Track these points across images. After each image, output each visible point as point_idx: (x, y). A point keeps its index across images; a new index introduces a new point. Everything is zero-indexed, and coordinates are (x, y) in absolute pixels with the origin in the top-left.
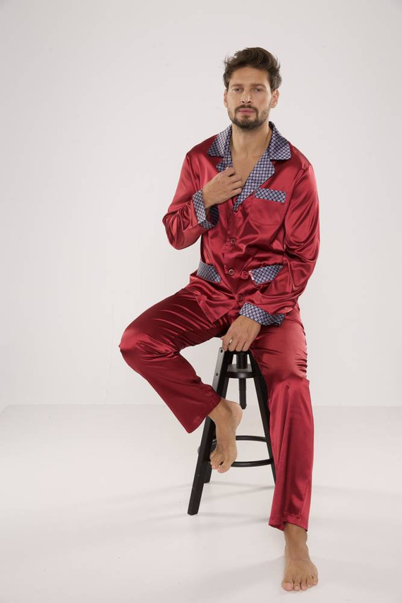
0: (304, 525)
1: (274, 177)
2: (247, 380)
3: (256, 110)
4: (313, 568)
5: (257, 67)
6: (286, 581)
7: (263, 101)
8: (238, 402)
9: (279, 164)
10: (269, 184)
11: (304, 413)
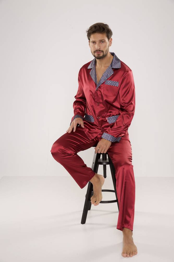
0: (131, 229)
1: (113, 76)
2: (107, 165)
3: (102, 52)
4: (135, 247)
6: (123, 253)
8: (103, 175)
9: (116, 70)
10: (111, 78)
11: (131, 180)
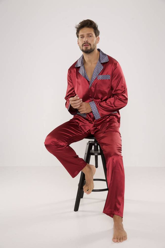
0: (121, 215)
1: (104, 70)
2: (98, 156)
3: (90, 44)
4: (125, 233)
5: (88, 27)
6: (114, 238)
7: (93, 40)
8: (95, 165)
9: (105, 65)
10: (102, 73)
11: (120, 169)
